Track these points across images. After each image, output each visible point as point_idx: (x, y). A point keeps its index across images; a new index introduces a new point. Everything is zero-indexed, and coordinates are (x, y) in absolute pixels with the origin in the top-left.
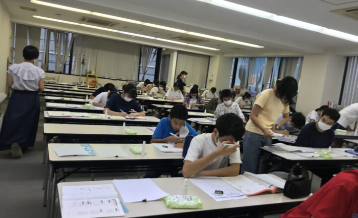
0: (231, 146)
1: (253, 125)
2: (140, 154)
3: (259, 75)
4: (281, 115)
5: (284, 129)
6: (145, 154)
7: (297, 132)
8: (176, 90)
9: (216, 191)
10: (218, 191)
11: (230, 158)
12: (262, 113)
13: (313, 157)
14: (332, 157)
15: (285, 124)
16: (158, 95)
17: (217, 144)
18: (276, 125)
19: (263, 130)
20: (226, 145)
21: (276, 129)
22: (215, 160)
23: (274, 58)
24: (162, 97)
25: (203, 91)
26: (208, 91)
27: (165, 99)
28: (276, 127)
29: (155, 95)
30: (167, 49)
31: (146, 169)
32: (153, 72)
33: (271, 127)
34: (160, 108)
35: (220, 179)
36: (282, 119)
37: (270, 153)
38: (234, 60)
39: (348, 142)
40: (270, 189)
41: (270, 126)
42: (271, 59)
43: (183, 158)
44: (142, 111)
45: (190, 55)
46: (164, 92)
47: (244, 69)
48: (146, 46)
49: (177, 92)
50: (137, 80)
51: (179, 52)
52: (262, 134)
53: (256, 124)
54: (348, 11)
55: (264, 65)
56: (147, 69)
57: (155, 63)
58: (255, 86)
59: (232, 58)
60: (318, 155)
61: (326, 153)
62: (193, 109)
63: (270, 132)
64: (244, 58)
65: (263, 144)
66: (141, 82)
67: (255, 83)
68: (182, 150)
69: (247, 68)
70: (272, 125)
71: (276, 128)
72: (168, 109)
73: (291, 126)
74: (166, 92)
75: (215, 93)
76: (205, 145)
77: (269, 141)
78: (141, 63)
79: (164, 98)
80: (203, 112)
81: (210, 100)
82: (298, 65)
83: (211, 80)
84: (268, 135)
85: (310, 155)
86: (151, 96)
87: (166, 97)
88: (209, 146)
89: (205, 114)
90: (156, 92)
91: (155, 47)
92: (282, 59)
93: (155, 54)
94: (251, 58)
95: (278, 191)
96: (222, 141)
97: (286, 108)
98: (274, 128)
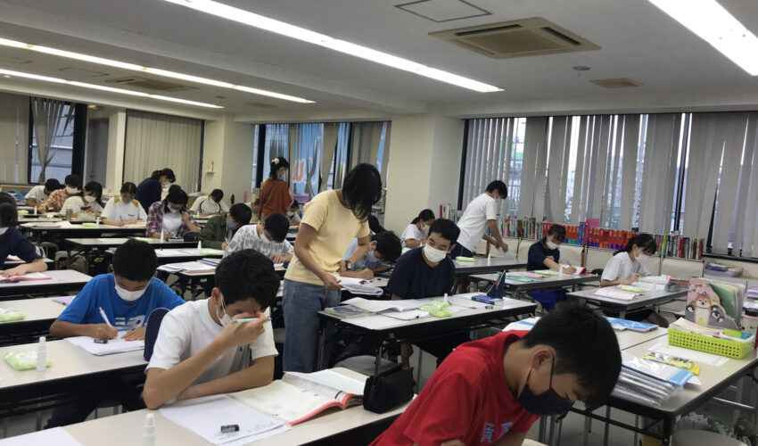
0: (253, 321)
1: (302, 267)
2: (34, 368)
3: (311, 159)
4: (355, 241)
5: (364, 268)
6: (48, 367)
7: (388, 270)
8: (126, 201)
9: (223, 428)
10: (228, 427)
11: (251, 347)
12: (316, 240)
13: (418, 317)
14: (450, 313)
15: (365, 257)
16: (84, 216)
17: (222, 321)
18: (347, 262)
19: (321, 276)
20: (241, 321)
21: (348, 269)
22: (220, 358)
23: (338, 124)
24: (94, 219)
25: (195, 198)
26: (206, 197)
27: (101, 223)
28: (347, 266)
29: (76, 216)
30: (100, 107)
31: (53, 402)
32: (68, 159)
33: (337, 268)
34: (88, 247)
35: (233, 397)
36: (357, 248)
37: (338, 320)
38: (257, 128)
39: (477, 280)
40: (337, 400)
41: (335, 265)
42: (331, 126)
43: (145, 363)
44: (41, 258)
45: (156, 119)
46: (98, 207)
47: (280, 149)
48: (44, 99)
49: (131, 205)
50: (24, 181)
51: (129, 112)
52: (320, 283)
53: (307, 264)
54: (459, 34)
55: (319, 137)
56: (51, 153)
57: (72, 138)
58: (305, 183)
59: (253, 125)
60: (427, 313)
61: (439, 307)
62: (171, 241)
63: (335, 279)
64: (277, 124)
65: (324, 304)
66: (36, 187)
67: (305, 176)
68: (142, 343)
69: (285, 145)
70: (339, 263)
71: (346, 268)
72: (108, 247)
73: (375, 260)
74: (103, 205)
75: (222, 202)
76: (193, 327)
77: (336, 296)
78: (34, 140)
79: (98, 221)
80: (195, 246)
81: (210, 217)
82: (383, 137)
83: (210, 174)
84: (332, 284)
85: (412, 315)
86: (64, 218)
87: (103, 218)
88: (204, 329)
89: (199, 251)
90: (76, 209)
91: (68, 103)
92: (352, 126)
93: (69, 117)
94: (292, 125)
95: (353, 401)
96: (232, 315)
97: (363, 226)
98: (344, 269)
